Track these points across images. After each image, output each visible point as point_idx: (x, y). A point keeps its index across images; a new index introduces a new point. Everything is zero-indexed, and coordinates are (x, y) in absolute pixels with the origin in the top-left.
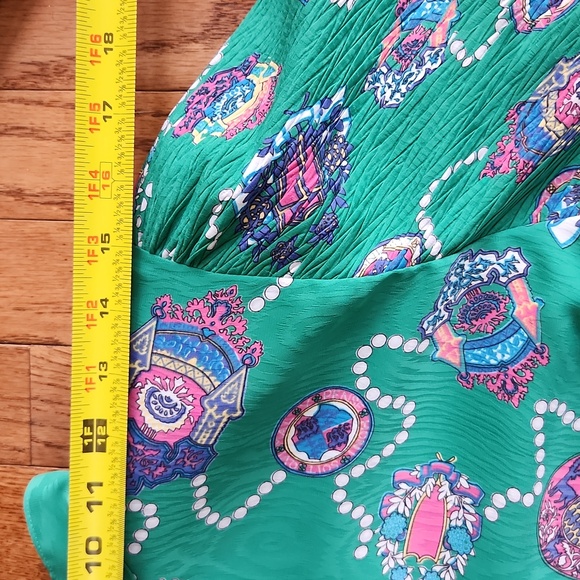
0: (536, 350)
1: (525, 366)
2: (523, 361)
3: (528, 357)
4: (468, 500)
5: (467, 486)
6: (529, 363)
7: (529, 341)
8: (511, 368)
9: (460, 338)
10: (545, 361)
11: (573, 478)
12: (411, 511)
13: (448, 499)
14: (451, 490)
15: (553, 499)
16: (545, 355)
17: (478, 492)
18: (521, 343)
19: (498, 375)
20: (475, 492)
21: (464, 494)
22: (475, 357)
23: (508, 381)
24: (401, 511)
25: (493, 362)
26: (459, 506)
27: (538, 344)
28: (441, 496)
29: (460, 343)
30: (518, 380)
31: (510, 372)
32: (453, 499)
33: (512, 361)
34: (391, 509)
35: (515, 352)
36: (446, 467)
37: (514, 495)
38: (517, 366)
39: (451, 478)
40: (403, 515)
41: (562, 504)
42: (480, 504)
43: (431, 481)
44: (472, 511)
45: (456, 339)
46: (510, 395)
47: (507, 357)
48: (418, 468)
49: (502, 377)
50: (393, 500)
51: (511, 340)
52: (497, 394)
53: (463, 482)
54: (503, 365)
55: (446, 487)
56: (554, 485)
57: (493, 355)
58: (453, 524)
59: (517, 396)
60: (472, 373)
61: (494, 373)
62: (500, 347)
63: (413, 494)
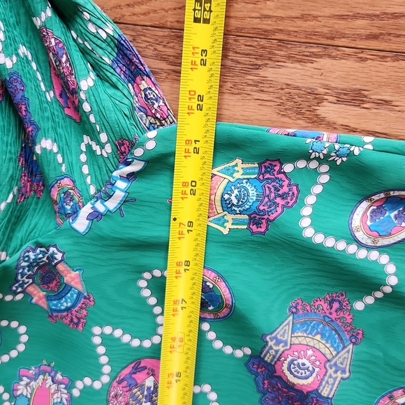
0: (85, 298)
1: (81, 308)
2: (79, 305)
3: (82, 302)
4: (63, 386)
5: (61, 378)
6: (84, 305)
7: (79, 294)
8: (74, 310)
9: (45, 293)
10: (92, 303)
11: (135, 373)
12: (31, 394)
13: (52, 387)
14: (53, 381)
15: (121, 386)
16: (91, 299)
17: (68, 380)
18: (75, 296)
19: (67, 315)
20: (66, 380)
21: (60, 383)
22: (54, 305)
23: (74, 317)
24: (25, 394)
25: (63, 308)
26: (58, 390)
27: (86, 294)
28: (47, 386)
29: (45, 296)
30: (79, 315)
31: (73, 312)
32: (54, 387)
33: (73, 306)
34: (19, 393)
35: (73, 301)
36: (49, 369)
37: (88, 381)
38: (76, 309)
39: (52, 374)
40: (26, 397)
41: (128, 388)
42: (69, 387)
43: (41, 377)
44: (66, 391)
45: (42, 294)
46: (77, 324)
47: (69, 304)
48: (33, 368)
49: (70, 315)
50: (19, 387)
51: (69, 295)
52: (69, 325)
53: (59, 377)
54: (68, 309)
55: (49, 381)
56: (122, 377)
57: (62, 305)
58: (55, 401)
59: (81, 325)
60: (55, 314)
61: (65, 314)
62: (64, 299)
63: (31, 384)
